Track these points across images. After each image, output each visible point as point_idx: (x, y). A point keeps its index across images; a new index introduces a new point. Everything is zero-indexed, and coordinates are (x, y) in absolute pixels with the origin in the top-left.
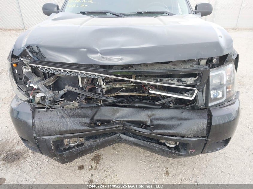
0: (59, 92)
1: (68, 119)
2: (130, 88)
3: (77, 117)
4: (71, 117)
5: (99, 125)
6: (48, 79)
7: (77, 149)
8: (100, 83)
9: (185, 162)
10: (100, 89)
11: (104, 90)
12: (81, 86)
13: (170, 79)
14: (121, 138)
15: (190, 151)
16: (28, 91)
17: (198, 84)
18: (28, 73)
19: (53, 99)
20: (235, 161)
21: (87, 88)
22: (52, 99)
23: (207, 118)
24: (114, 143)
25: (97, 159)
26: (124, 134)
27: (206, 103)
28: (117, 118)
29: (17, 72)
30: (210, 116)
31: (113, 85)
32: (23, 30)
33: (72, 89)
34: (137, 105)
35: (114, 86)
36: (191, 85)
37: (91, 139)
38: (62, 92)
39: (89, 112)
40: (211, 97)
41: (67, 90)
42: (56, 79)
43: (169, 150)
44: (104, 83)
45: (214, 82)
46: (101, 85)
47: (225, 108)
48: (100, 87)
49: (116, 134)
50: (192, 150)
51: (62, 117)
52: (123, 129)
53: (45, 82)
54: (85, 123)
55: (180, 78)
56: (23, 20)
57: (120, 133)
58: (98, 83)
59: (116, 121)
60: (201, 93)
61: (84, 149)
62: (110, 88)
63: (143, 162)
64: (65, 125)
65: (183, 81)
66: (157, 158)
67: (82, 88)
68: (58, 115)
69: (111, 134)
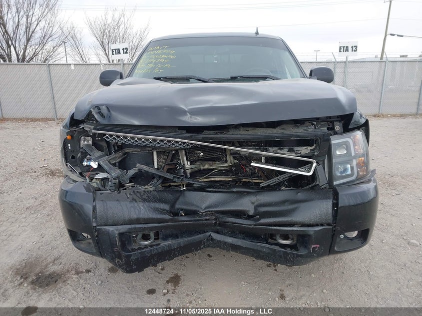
0: (127, 172)
1: (141, 203)
2: (224, 170)
3: (152, 202)
4: (144, 200)
5: (182, 215)
6: (114, 155)
7: (151, 250)
8: (183, 161)
9: (310, 282)
10: (182, 170)
11: (188, 172)
12: (156, 167)
13: (278, 149)
14: (213, 239)
15: (312, 246)
16: (84, 172)
17: (316, 153)
18: (88, 146)
19: (119, 181)
20: (385, 280)
21: (165, 168)
22: (117, 181)
23: (332, 198)
24: (203, 248)
25: (175, 280)
26: (217, 232)
27: (330, 182)
28: (207, 208)
29: (70, 148)
30: (336, 195)
31: (200, 166)
32: (54, 120)
33: (145, 168)
34: (235, 190)
35: (202, 168)
36: (307, 155)
37: (170, 239)
38: (132, 172)
39: (169, 196)
40: (335, 174)
41: (139, 169)
42: (123, 156)
43: (283, 250)
44: (189, 162)
45: (338, 153)
46: (184, 164)
47: (357, 187)
48: (183, 167)
49: (205, 232)
50: (315, 246)
51: (134, 200)
52: (215, 224)
53: (110, 158)
54: (164, 210)
55: (292, 147)
56: (55, 106)
57: (210, 231)
58: (180, 162)
59: (206, 211)
60: (321, 167)
61: (160, 251)
62: (196, 169)
63: (245, 283)
64: (136, 210)
65: (296, 151)
66: (267, 279)
67: (158, 169)
68: (128, 198)
69: (198, 232)
